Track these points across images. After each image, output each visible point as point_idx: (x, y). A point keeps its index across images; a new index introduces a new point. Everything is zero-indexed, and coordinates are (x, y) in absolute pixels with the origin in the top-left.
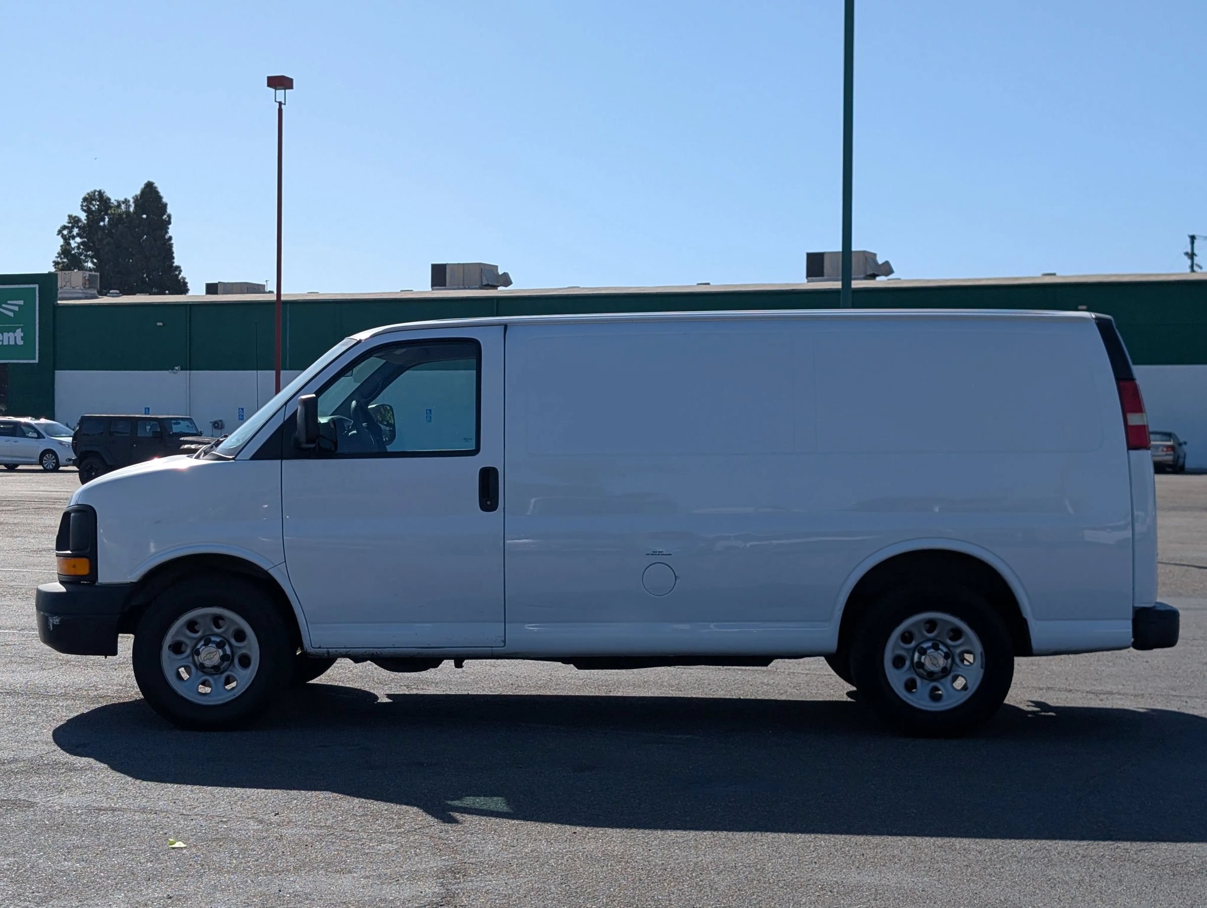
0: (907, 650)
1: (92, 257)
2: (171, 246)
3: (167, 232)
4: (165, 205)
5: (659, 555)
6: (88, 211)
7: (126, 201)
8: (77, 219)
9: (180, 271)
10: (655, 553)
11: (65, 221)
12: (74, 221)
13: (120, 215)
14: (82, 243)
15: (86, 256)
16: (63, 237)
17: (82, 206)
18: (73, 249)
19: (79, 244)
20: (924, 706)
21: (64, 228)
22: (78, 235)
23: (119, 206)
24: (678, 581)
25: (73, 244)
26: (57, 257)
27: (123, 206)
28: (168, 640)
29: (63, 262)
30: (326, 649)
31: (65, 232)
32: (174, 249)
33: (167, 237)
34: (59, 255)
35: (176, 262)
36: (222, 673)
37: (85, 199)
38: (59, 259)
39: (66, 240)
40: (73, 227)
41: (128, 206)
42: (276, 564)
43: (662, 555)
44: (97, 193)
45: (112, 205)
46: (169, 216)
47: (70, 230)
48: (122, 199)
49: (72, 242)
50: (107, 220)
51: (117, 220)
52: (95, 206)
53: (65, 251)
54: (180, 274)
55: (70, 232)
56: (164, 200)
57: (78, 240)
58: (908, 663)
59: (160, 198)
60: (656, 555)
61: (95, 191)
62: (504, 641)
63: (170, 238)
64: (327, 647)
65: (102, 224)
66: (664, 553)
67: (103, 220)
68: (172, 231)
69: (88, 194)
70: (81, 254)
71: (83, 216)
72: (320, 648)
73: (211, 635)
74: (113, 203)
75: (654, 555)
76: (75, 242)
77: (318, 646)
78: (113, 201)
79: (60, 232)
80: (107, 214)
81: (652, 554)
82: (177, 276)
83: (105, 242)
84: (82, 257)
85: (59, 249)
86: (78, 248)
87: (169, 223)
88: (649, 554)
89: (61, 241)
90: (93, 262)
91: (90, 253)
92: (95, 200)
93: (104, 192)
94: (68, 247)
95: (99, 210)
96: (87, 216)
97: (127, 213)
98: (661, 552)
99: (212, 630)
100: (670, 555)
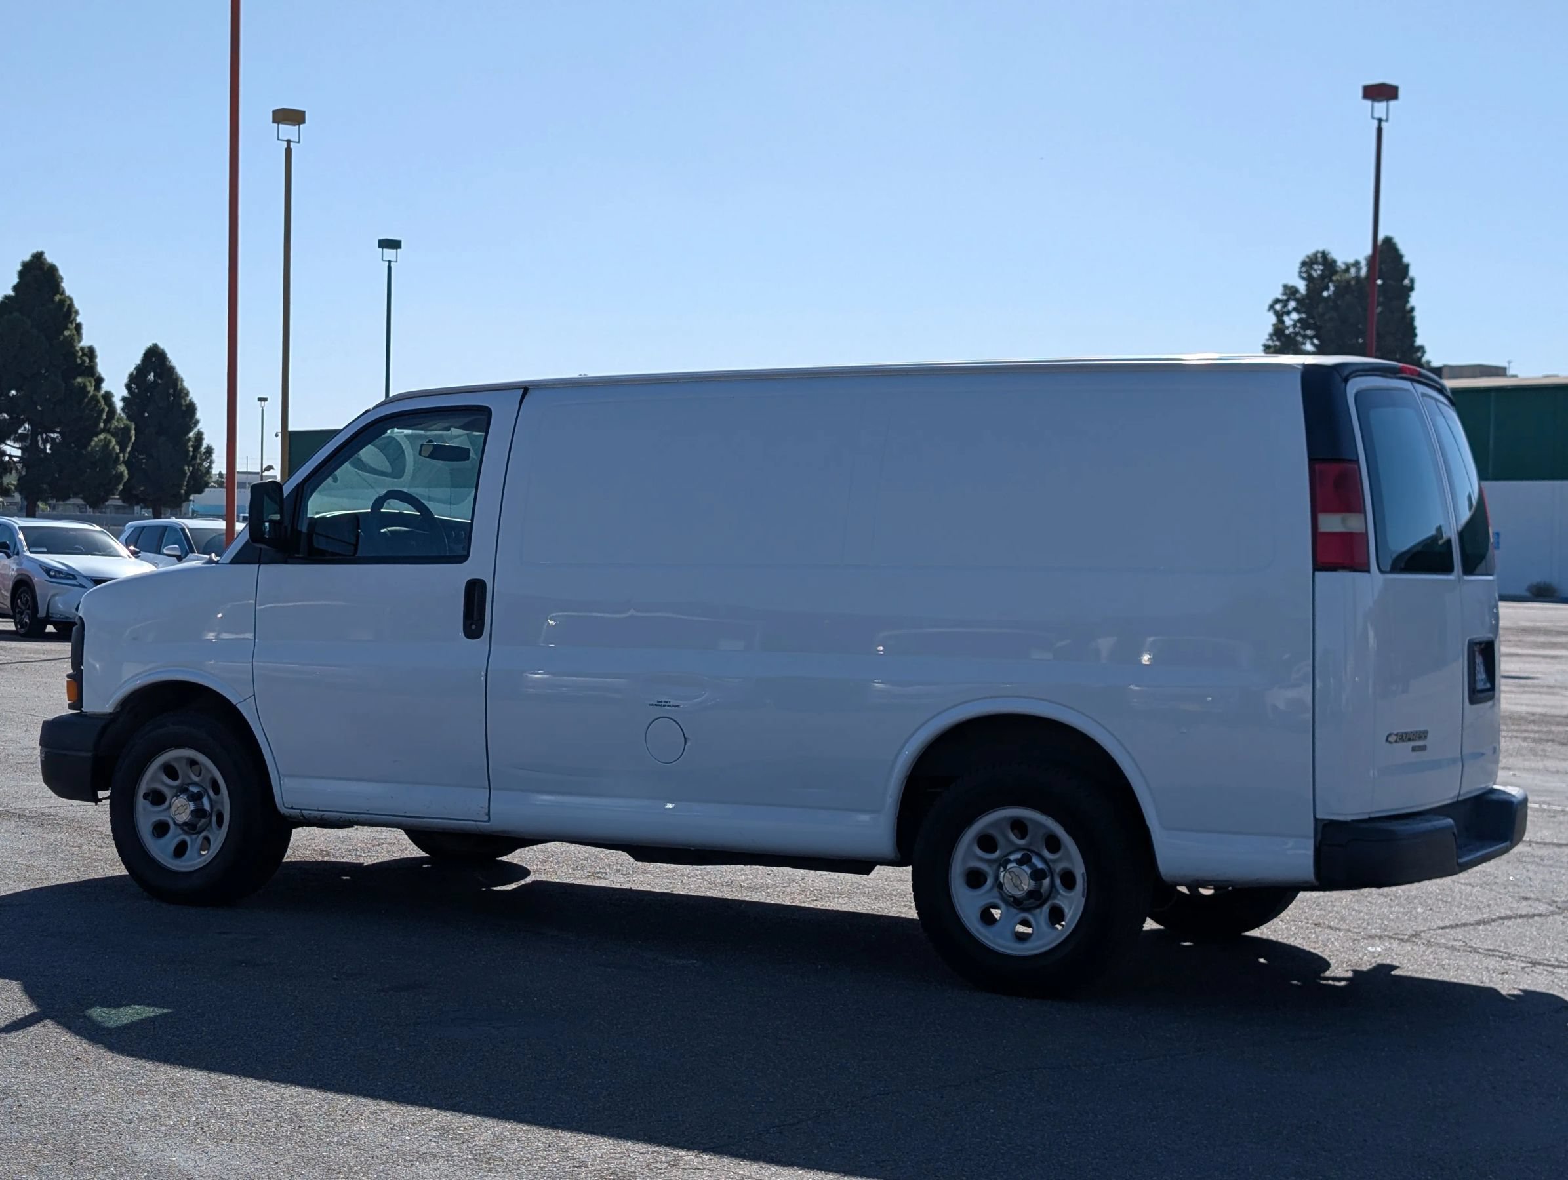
0: (989, 862)
1: (1311, 338)
2: (1412, 319)
3: (1407, 301)
4: (1407, 267)
5: (664, 706)
6: (1309, 279)
7: (1357, 264)
8: (1294, 290)
9: (1424, 352)
10: (660, 704)
11: (1278, 293)
12: (1290, 291)
13: (1348, 282)
14: (1300, 320)
15: (1305, 337)
16: (1277, 314)
17: (1300, 272)
18: (1288, 328)
19: (1296, 322)
20: (1002, 947)
21: (1277, 301)
22: (1296, 310)
23: (1347, 270)
24: (688, 744)
25: (1288, 321)
26: (1268, 340)
27: (1353, 271)
28: (143, 788)
29: (1276, 346)
30: (299, 811)
31: (1278, 307)
32: (1417, 323)
33: (1409, 306)
34: (1271, 336)
35: (1419, 341)
36: (199, 833)
37: (1304, 264)
38: (1270, 343)
39: (1279, 316)
40: (1288, 300)
41: (1359, 270)
42: (245, 698)
43: (669, 706)
44: (1319, 255)
45: (1338, 269)
46: (1412, 281)
47: (1285, 303)
48: (1351, 260)
49: (1286, 318)
50: (1332, 288)
51: (1344, 289)
52: (1317, 271)
53: (1278, 331)
54: (1423, 356)
55: (1285, 306)
56: (1406, 260)
57: (1295, 316)
58: (989, 882)
59: (1400, 257)
60: (661, 706)
61: (1317, 252)
62: (488, 814)
63: (1412, 309)
64: (301, 808)
65: (1325, 294)
66: (671, 704)
67: (1327, 288)
68: (1414, 300)
69: (1308, 257)
70: (1296, 334)
71: (1302, 286)
72: (292, 808)
73: (189, 784)
74: (1340, 267)
75: (659, 705)
76: (1291, 319)
77: (290, 806)
78: (1340, 264)
79: (1271, 307)
80: (1331, 280)
81: (656, 705)
82: (1420, 359)
83: (1327, 317)
84: (1300, 339)
85: (1270, 329)
86: (1294, 326)
87: (1411, 289)
88: (652, 705)
89: (1273, 319)
90: (1313, 344)
91: (1309, 332)
92: (1317, 263)
93: (1329, 253)
94: (1280, 326)
95: (1322, 277)
96: (1307, 285)
97: (1357, 278)
98: (667, 702)
99: (190, 778)
100: (678, 706)
